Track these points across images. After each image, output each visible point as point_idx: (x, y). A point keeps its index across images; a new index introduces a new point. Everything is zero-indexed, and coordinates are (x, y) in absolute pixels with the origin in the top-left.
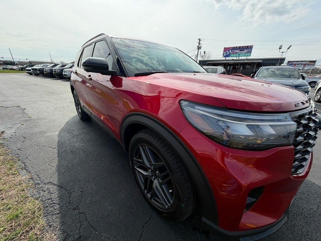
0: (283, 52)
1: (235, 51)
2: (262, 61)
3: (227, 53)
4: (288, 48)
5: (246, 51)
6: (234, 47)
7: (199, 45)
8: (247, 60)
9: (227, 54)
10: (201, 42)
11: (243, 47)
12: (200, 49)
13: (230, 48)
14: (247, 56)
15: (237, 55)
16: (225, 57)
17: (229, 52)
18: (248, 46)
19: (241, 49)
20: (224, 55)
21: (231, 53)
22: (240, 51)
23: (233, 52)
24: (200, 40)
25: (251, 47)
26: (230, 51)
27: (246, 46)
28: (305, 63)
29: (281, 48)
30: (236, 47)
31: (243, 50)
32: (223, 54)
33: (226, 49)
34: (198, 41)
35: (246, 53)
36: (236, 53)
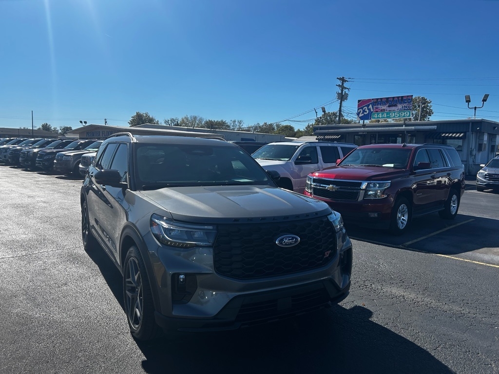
0: (475, 108)
1: (379, 106)
2: (436, 126)
3: (364, 111)
4: (484, 100)
5: (400, 106)
6: (378, 99)
7: (342, 90)
8: (406, 125)
9: (365, 113)
11: (394, 98)
12: (347, 98)
13: (369, 100)
14: (404, 116)
15: (385, 114)
16: (362, 118)
17: (368, 109)
18: (402, 97)
19: (391, 102)
20: (360, 115)
21: (372, 110)
22: (389, 106)
23: (376, 108)
24: (343, 80)
25: (409, 99)
26: (371, 106)
27: (398, 97)
30: (381, 99)
31: (395, 105)
32: (358, 114)
33: (362, 104)
35: (401, 111)
36: (382, 110)
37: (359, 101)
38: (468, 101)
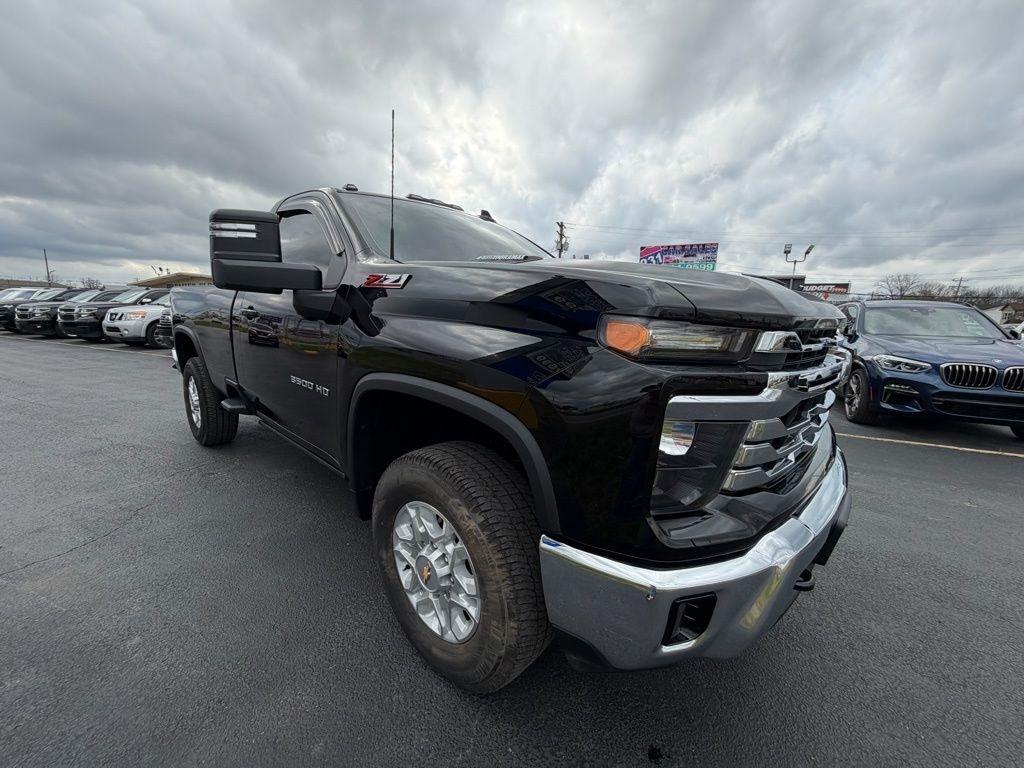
0: (795, 262)
1: (671, 256)
3: (649, 261)
4: (807, 253)
5: (700, 257)
6: (669, 246)
7: (561, 238)
9: (650, 264)
10: (566, 232)
11: (692, 246)
12: (566, 250)
13: (657, 248)
14: (705, 269)
15: (679, 266)
17: (655, 259)
18: (704, 245)
19: (689, 251)
21: (660, 261)
22: (685, 256)
23: (667, 258)
24: (561, 225)
25: (714, 248)
26: (659, 256)
27: (698, 245)
28: (825, 288)
29: (789, 252)
30: (674, 246)
31: (694, 255)
33: (646, 252)
34: (559, 229)
35: (701, 262)
36: (675, 261)
37: (642, 248)
38: (787, 252)
